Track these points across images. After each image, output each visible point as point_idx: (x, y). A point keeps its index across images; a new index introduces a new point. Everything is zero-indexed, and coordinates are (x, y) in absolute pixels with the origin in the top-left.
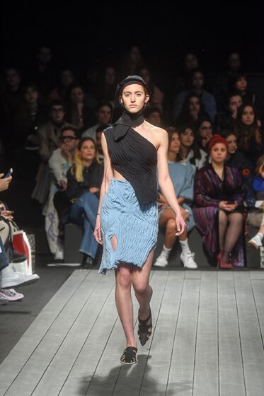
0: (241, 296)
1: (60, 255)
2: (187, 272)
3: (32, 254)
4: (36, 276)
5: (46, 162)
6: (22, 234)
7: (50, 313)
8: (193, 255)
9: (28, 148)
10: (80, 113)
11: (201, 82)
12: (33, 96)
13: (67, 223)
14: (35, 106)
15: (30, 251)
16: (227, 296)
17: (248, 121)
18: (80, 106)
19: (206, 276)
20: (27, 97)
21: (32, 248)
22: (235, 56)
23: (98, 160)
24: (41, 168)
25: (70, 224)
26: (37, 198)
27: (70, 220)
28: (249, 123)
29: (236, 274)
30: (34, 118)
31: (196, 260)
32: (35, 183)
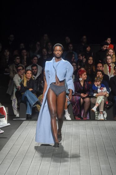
0: (88, 131)
1: (18, 115)
2: (67, 121)
3: (7, 115)
4: (9, 124)
5: (12, 79)
6: (3, 107)
7: (14, 138)
8: (70, 115)
9: (5, 74)
10: (25, 60)
11: (72, 48)
12: (7, 53)
13: (20, 103)
14: (8, 57)
15: (6, 114)
16: (82, 131)
17: (90, 63)
18: (25, 57)
19: (74, 123)
20: (5, 53)
21: (7, 113)
22: (85, 37)
23: (33, 78)
24: (10, 81)
25: (22, 103)
26: (9, 93)
27: (22, 102)
28: (91, 64)
29: (86, 122)
30: (7, 62)
31: (70, 117)
32: (8, 87)
